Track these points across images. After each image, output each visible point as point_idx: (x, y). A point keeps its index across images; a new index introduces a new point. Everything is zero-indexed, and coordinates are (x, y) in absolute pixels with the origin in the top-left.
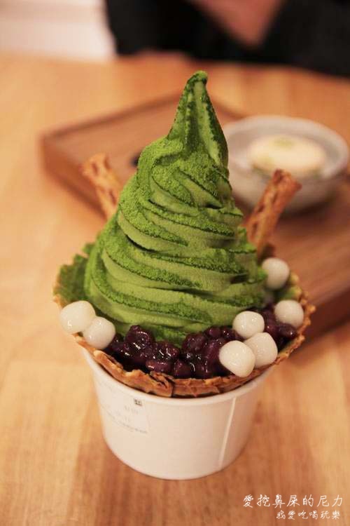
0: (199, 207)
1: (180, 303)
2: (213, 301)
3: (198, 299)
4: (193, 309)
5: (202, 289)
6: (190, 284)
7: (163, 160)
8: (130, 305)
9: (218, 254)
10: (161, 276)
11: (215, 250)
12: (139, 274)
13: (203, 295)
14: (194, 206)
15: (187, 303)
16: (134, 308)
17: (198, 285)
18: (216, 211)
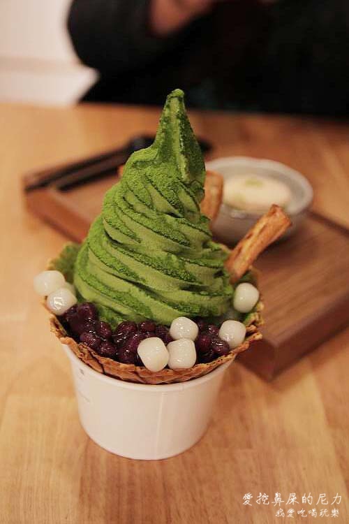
0: (157, 211)
1: (128, 293)
2: (155, 299)
3: (143, 293)
4: (138, 301)
5: (147, 285)
6: (137, 278)
7: (138, 164)
8: (89, 284)
9: (169, 258)
10: (115, 264)
11: (166, 254)
12: (100, 258)
13: (148, 291)
14: (152, 209)
15: (133, 295)
16: (92, 288)
17: (144, 280)
18: (174, 219)
